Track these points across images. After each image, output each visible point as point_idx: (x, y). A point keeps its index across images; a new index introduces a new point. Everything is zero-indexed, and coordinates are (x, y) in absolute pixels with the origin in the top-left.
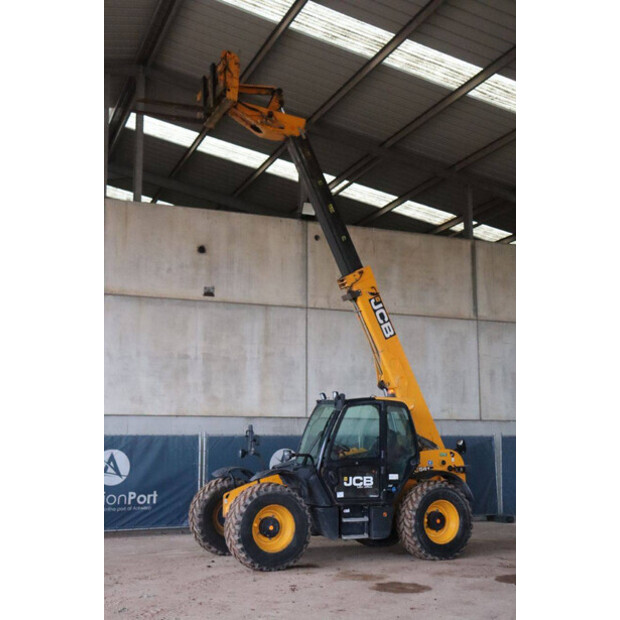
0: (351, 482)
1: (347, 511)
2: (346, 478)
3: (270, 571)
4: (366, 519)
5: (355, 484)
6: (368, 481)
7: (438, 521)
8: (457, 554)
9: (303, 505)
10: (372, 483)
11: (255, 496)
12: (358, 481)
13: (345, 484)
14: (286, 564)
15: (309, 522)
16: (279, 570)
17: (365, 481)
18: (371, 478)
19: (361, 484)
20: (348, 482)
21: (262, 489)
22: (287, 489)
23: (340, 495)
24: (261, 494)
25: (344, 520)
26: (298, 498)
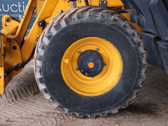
3: (85, 117)
9: (137, 39)
11: (63, 24)
14: (106, 112)
15: (144, 62)
16: (97, 117)
21: (75, 16)
22: (112, 18)
26: (129, 30)
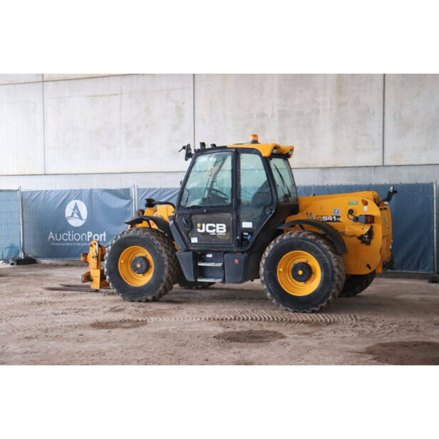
0: (204, 228)
1: (210, 256)
2: (199, 225)
4: (220, 265)
5: (208, 231)
6: (221, 229)
7: (300, 272)
8: (316, 309)
9: (160, 248)
10: (225, 231)
12: (211, 228)
13: (199, 230)
17: (218, 228)
18: (224, 226)
19: (214, 230)
20: (201, 228)
23: (194, 240)
24: (123, 236)
25: (200, 264)
26: (156, 242)
